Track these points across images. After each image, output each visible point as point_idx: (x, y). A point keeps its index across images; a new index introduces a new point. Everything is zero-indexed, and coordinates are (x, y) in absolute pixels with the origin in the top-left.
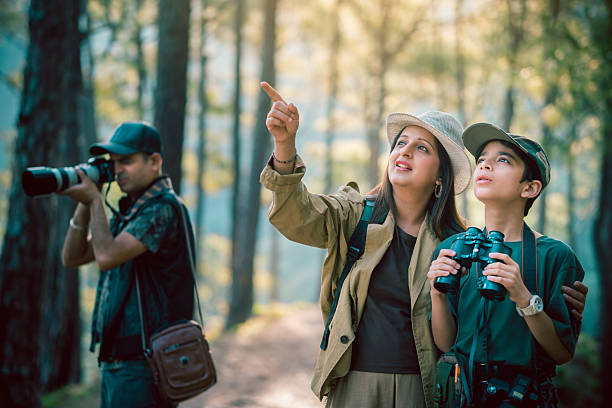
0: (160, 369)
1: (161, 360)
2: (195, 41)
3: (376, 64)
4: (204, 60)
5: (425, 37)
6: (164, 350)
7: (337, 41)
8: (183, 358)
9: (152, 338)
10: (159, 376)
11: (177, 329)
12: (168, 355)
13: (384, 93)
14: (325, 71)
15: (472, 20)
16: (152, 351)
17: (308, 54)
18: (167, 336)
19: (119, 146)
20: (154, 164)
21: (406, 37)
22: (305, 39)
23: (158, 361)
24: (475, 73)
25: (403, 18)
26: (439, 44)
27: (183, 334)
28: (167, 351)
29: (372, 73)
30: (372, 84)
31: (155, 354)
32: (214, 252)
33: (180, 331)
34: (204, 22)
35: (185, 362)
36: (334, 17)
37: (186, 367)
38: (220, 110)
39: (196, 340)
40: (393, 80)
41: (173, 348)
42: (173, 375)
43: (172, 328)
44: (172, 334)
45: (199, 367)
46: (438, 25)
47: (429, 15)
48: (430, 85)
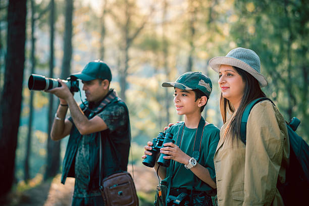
0: (107, 198)
1: (108, 193)
2: (29, 30)
3: (124, 44)
4: (34, 40)
5: (148, 31)
6: (110, 187)
7: (104, 32)
8: (120, 192)
9: (104, 180)
10: (106, 201)
11: (117, 176)
12: (111, 190)
13: (127, 59)
14: (98, 47)
15: (171, 23)
16: (103, 188)
17: (89, 38)
18: (111, 179)
19: (86, 75)
20: (105, 85)
21: (139, 31)
22: (87, 31)
23: (106, 193)
24: (172, 50)
25: (137, 22)
26: (154, 35)
27: (121, 178)
28: (111, 188)
29: (121, 48)
30: (121, 55)
31: (105, 189)
32: (39, 140)
33: (120, 177)
34: (33, 20)
35: (121, 194)
36: (102, 20)
37: (121, 197)
38: (42, 66)
39: (128, 182)
40: (132, 52)
41: (115, 186)
42: (113, 201)
43: (115, 175)
44: (115, 178)
45: (129, 197)
46: (155, 25)
47: (150, 20)
48: (150, 55)
